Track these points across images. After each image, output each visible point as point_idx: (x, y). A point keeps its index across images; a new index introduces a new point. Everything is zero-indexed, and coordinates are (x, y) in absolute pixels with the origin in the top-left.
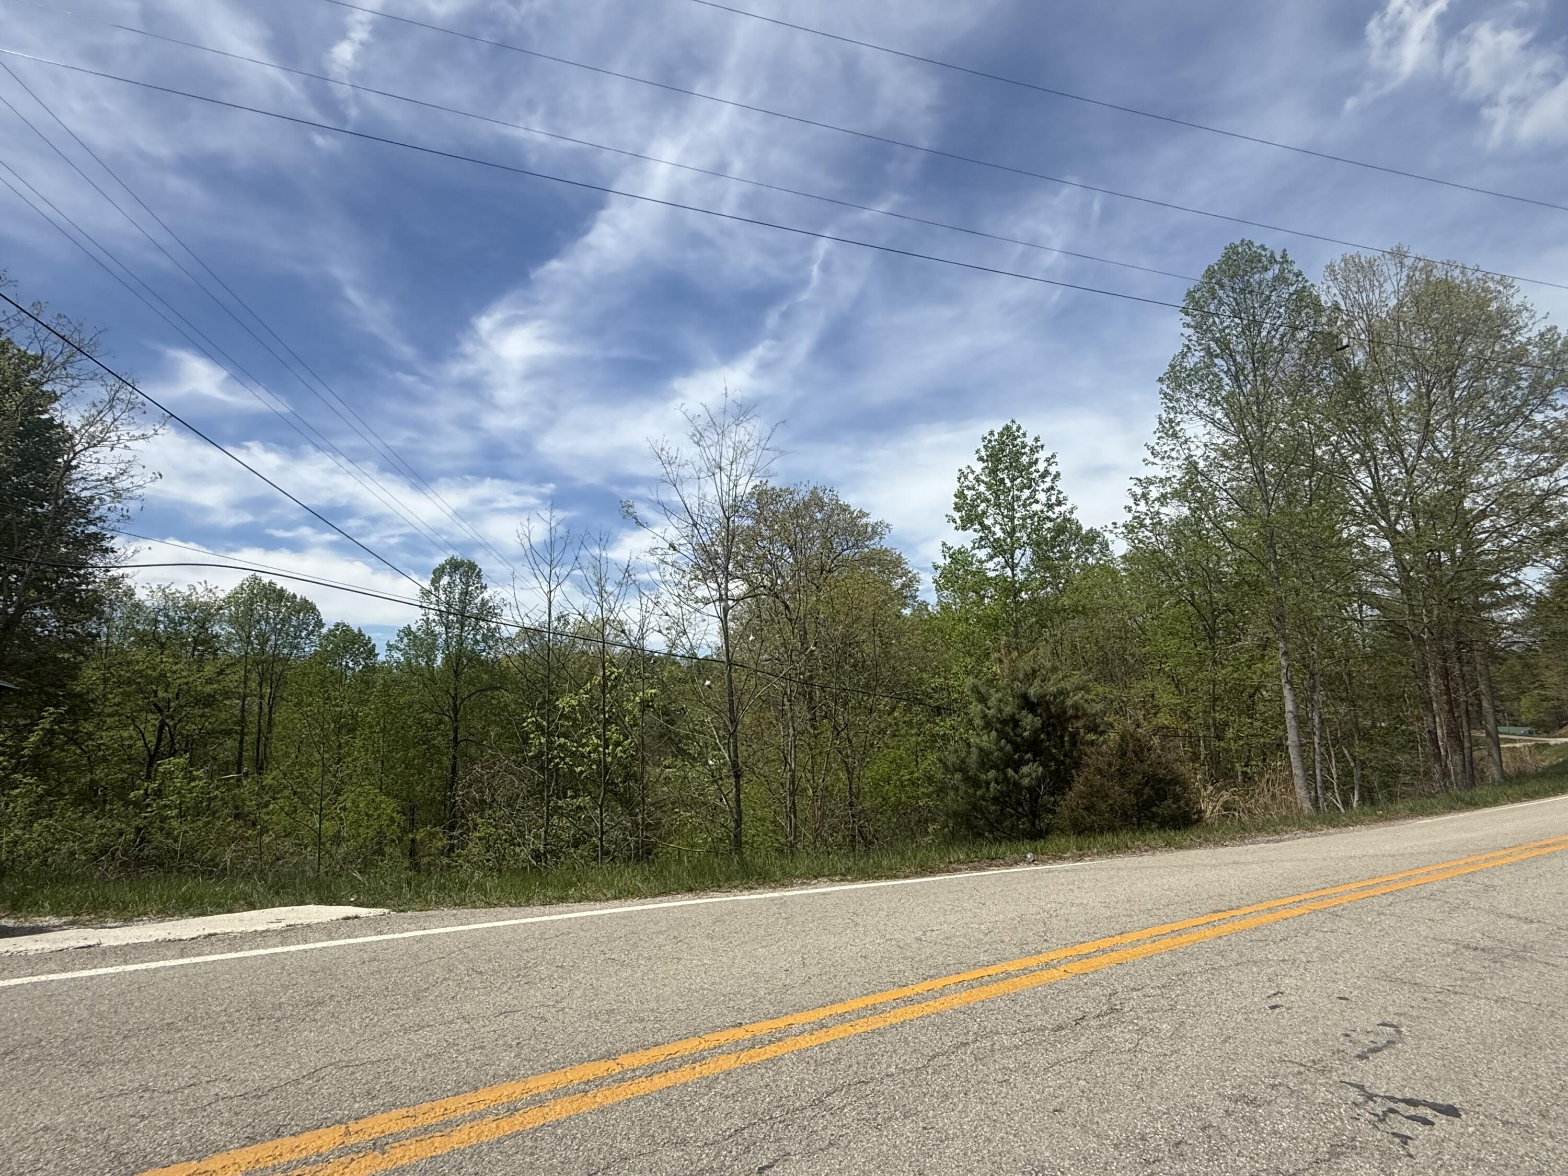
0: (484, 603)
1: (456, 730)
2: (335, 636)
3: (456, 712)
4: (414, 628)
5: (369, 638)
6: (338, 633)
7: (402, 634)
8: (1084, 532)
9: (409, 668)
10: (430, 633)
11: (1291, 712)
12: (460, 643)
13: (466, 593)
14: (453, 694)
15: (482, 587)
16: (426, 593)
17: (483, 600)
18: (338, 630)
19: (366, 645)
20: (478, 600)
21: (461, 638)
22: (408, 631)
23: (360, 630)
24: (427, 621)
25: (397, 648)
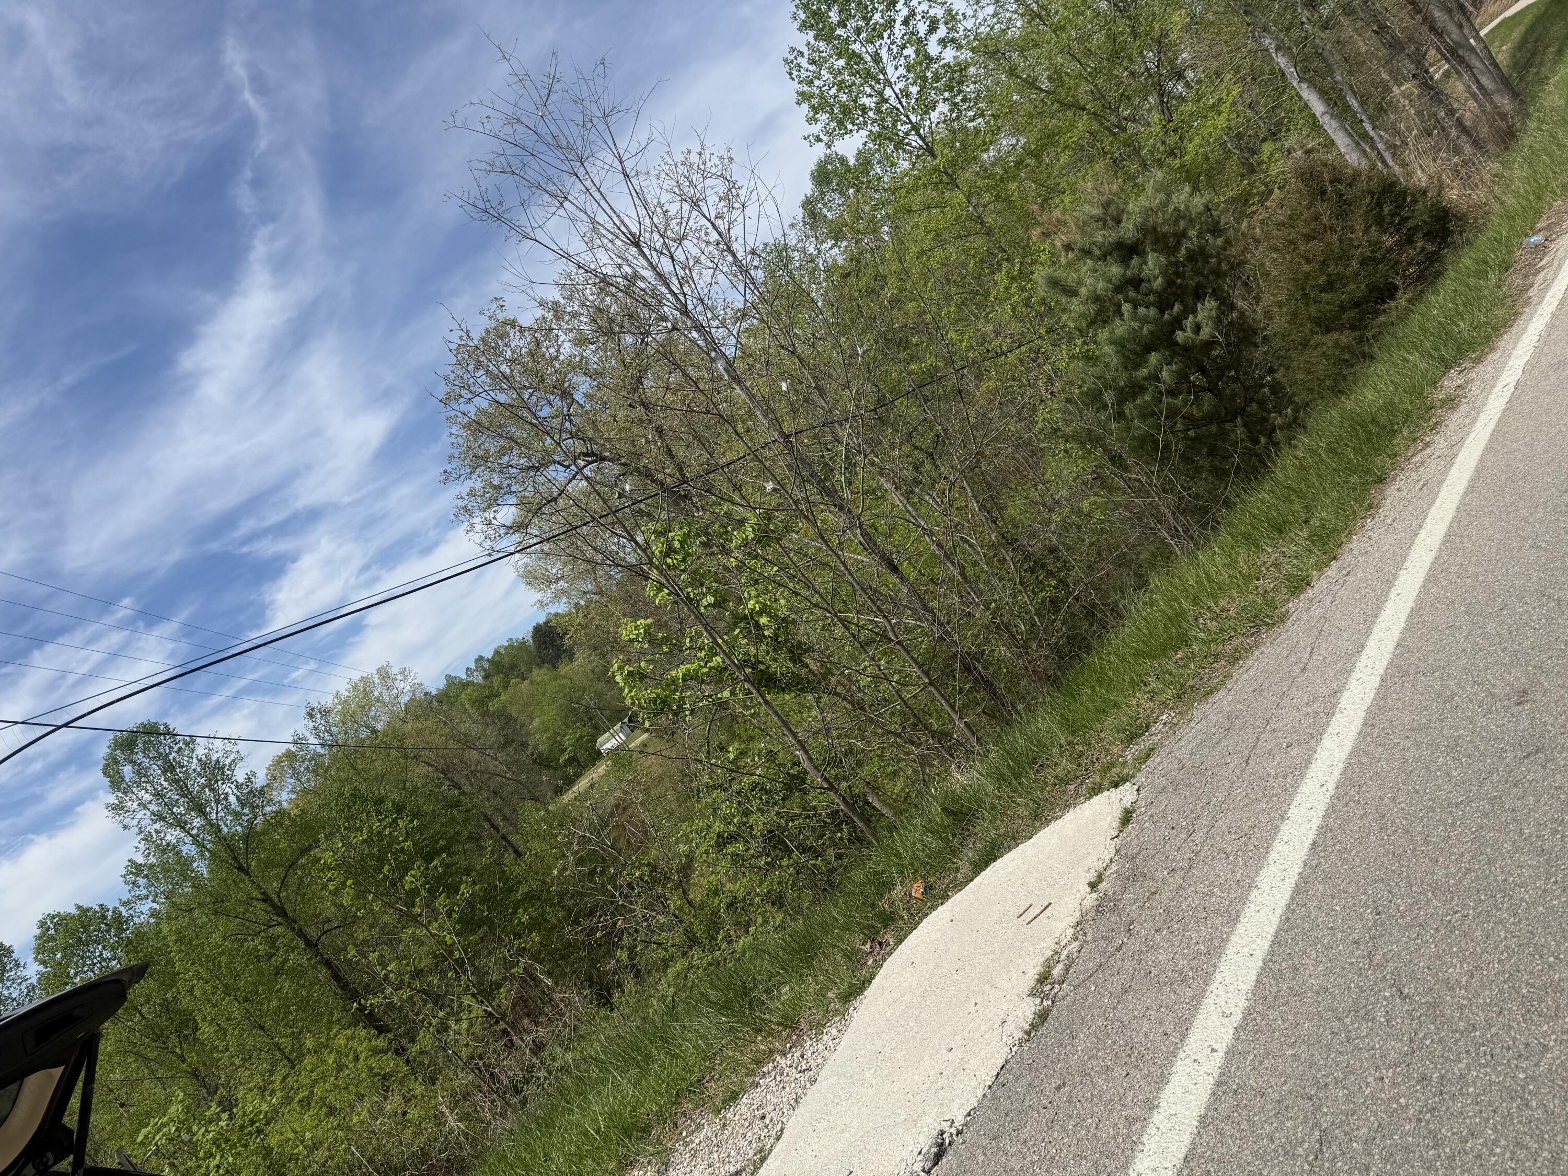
0: (204, 765)
1: (301, 934)
2: (53, 939)
3: (282, 912)
4: (140, 860)
5: (101, 906)
6: (52, 932)
7: (131, 878)
8: (852, 162)
9: (178, 909)
10: (164, 849)
11: (1323, 114)
12: (215, 828)
13: (172, 768)
14: (259, 896)
15: (187, 744)
16: (118, 808)
17: (200, 760)
18: (48, 929)
19: (104, 917)
20: (195, 765)
21: (212, 825)
22: (136, 869)
23: (79, 907)
24: (147, 838)
25: (139, 898)
